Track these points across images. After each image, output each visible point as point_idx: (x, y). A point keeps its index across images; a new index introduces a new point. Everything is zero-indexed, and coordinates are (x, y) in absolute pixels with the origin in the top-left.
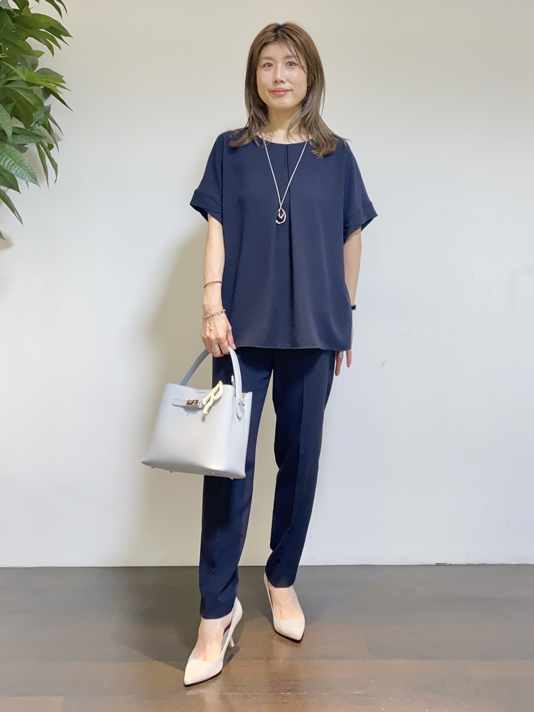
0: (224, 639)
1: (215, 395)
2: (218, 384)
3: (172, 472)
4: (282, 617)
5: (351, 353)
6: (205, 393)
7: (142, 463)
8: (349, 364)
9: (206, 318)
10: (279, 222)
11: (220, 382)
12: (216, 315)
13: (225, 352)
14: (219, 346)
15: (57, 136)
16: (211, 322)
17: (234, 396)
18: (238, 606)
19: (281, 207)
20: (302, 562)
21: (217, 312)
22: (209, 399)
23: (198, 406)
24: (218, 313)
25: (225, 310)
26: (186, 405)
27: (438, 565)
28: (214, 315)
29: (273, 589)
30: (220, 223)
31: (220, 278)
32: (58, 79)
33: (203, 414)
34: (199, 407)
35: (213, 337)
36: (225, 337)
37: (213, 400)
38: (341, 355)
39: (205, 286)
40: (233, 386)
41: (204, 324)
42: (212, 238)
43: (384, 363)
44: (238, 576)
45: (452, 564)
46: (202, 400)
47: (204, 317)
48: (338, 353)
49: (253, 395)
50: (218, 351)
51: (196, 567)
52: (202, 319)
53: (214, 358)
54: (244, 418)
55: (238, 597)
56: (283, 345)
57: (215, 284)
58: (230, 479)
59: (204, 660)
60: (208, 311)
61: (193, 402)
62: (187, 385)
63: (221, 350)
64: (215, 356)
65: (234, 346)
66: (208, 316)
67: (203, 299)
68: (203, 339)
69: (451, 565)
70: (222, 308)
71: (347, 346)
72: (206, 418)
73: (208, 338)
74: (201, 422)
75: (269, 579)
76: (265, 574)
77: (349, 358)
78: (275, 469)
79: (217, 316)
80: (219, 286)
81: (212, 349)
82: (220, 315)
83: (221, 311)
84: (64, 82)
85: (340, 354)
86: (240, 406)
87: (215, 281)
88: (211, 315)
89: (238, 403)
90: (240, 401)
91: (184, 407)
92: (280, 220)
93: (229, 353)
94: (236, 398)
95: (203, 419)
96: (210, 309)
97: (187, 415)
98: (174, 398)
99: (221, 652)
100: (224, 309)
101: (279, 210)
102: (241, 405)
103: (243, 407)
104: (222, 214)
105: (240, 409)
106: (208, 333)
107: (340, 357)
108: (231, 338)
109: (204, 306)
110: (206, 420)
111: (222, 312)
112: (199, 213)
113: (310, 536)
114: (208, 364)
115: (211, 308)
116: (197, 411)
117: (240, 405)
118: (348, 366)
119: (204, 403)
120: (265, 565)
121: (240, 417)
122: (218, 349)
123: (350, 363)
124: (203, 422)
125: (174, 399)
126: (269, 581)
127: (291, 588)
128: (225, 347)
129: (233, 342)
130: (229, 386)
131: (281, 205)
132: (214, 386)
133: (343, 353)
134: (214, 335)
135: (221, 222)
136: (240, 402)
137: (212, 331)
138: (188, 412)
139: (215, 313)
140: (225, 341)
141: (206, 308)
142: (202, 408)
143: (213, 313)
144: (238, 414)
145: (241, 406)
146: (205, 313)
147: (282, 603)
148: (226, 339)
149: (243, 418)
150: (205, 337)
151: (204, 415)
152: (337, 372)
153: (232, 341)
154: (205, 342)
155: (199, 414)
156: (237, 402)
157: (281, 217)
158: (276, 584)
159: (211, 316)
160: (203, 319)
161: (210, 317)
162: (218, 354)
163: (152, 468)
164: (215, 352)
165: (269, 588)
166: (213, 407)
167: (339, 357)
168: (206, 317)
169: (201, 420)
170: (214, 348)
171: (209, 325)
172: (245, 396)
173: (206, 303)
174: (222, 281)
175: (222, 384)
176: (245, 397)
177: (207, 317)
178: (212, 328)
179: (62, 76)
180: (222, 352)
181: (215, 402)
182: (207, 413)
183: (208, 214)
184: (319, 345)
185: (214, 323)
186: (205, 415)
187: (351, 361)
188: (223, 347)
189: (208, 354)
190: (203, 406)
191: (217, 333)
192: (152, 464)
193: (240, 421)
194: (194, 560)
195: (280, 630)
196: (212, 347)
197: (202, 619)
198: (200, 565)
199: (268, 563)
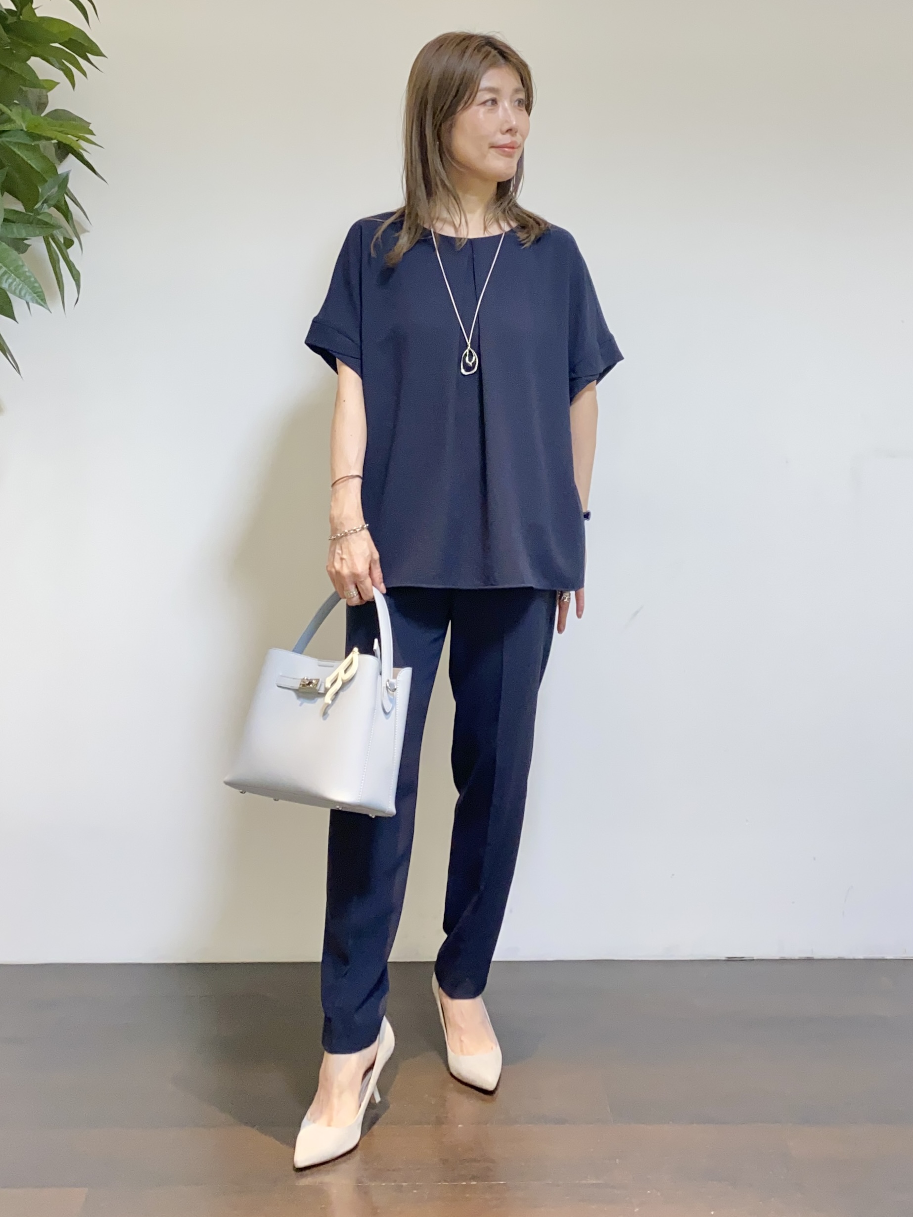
0: (364, 1088)
1: (346, 671)
3: (278, 800)
4: (462, 1051)
5: (583, 594)
6: (332, 667)
7: (224, 784)
8: (579, 612)
9: (334, 539)
10: (466, 371)
11: (356, 649)
12: (351, 534)
13: (366, 598)
14: (357, 587)
16: (343, 546)
17: (379, 674)
18: (387, 1031)
19: (469, 346)
21: (355, 528)
22: (335, 679)
23: (319, 690)
24: (355, 530)
25: (368, 525)
26: (300, 687)
28: (349, 534)
29: (448, 1001)
30: (360, 376)
31: (358, 470)
33: (326, 704)
34: (320, 692)
35: (346, 571)
36: (367, 572)
37: (342, 680)
38: (566, 597)
39: (334, 484)
40: (377, 657)
41: (332, 549)
42: (344, 401)
44: (387, 980)
45: (754, 958)
46: (325, 680)
47: (333, 537)
48: (562, 595)
49: (413, 671)
50: (355, 595)
52: (329, 539)
53: (348, 606)
54: (396, 712)
55: (386, 1017)
56: (470, 582)
57: (350, 480)
58: (371, 818)
59: (329, 1125)
60: (339, 528)
61: (310, 683)
62: (303, 652)
63: (359, 593)
64: (350, 604)
65: (383, 587)
66: (339, 535)
67: (331, 506)
68: (330, 573)
69: (753, 960)
70: (363, 521)
71: (576, 583)
72: (330, 712)
73: (338, 573)
74: (321, 719)
75: (441, 985)
76: (434, 976)
77: (580, 602)
79: (354, 536)
80: (356, 484)
81: (345, 592)
82: (358, 533)
83: (361, 526)
85: (565, 595)
86: (388, 691)
87: (350, 475)
88: (343, 534)
89: (385, 686)
90: (387, 683)
91: (296, 691)
93: (374, 598)
94: (381, 677)
95: (325, 714)
96: (342, 524)
97: (301, 705)
98: (281, 674)
99: (358, 1111)
100: (366, 523)
101: (467, 352)
102: (390, 690)
103: (395, 693)
104: (361, 359)
105: (388, 696)
106: (337, 565)
107: (564, 600)
108: (378, 573)
109: (332, 520)
110: (329, 715)
111: (363, 528)
112: (319, 357)
114: (339, 619)
115: (344, 522)
116: (316, 699)
117: (389, 690)
118: (579, 616)
119: (328, 685)
120: (435, 959)
121: (387, 711)
122: (354, 593)
123: (582, 611)
124: (324, 720)
125: (282, 676)
126: (440, 988)
127: (479, 1000)
128: (367, 589)
129: (382, 580)
130: (370, 658)
131: (468, 343)
132: (346, 655)
133: (570, 594)
134: (348, 568)
135: (359, 372)
136: (388, 685)
137: (344, 561)
138: (302, 700)
139: (350, 531)
140: (366, 579)
141: (336, 521)
142: (324, 695)
143: (346, 531)
144: (384, 703)
145: (391, 692)
146: (334, 530)
147: (463, 1026)
148: (368, 575)
149: (393, 713)
150: (333, 570)
151: (325, 706)
152: (560, 626)
153: (380, 578)
154: (333, 580)
155: (320, 703)
156: (383, 685)
157: (470, 364)
158: (453, 992)
159: (343, 536)
160: (330, 541)
161: (341, 537)
162: (355, 601)
163: (242, 792)
164: (350, 597)
165: (441, 1001)
166: (341, 694)
167: (562, 600)
168: (335, 537)
169: (322, 714)
170: (347, 591)
171: (340, 552)
172: (399, 674)
173: (335, 512)
174: (362, 476)
175: (358, 653)
176: (398, 677)
177: (337, 538)
178: (344, 556)
180: (361, 597)
181: (345, 684)
182: (330, 702)
183: (337, 360)
184: (530, 579)
185: (348, 548)
186: (328, 706)
187: (583, 607)
188: (363, 590)
189: (341, 599)
190: (327, 690)
191: (353, 564)
192: (242, 786)
193: (387, 718)
194: (314, 951)
195: (459, 1074)
196: (345, 589)
197: (326, 1053)
198: (323, 961)
199: (440, 956)
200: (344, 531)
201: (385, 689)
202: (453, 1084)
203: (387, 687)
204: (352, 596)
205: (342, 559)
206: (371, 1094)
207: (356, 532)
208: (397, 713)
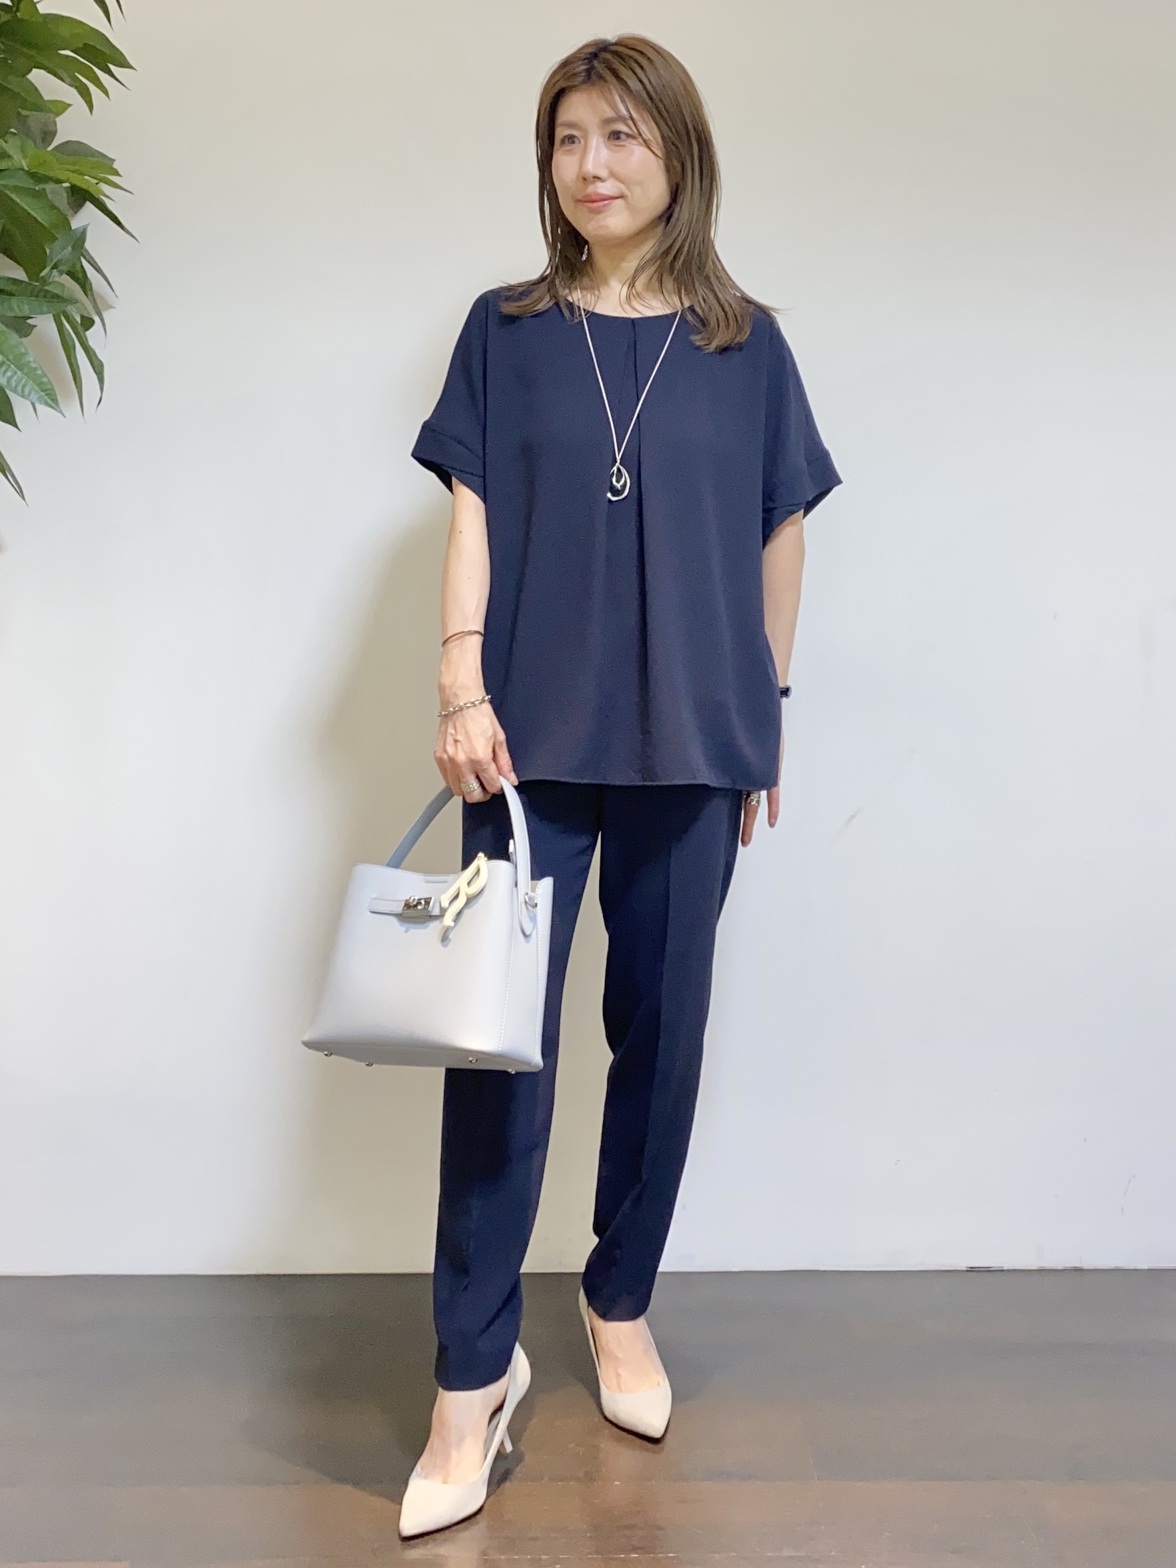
0: (491, 1436)
1: (469, 884)
2: (477, 859)
3: (372, 1065)
4: (619, 1387)
5: (778, 795)
6: (446, 882)
7: (302, 1046)
8: (772, 818)
9: (445, 715)
10: (614, 495)
12: (468, 707)
13: (493, 790)
14: (478, 777)
15: (102, 298)
16: (458, 724)
17: (514, 885)
18: (521, 1361)
19: (619, 461)
20: (668, 1263)
21: (473, 700)
22: (456, 894)
23: (432, 912)
24: (473, 703)
25: (490, 697)
26: (403, 910)
27: (972, 1270)
28: (465, 708)
29: (600, 1324)
30: (482, 499)
31: (478, 624)
32: (104, 166)
33: (443, 927)
34: (433, 914)
35: (461, 757)
36: (492, 756)
37: (466, 894)
38: (755, 799)
39: (445, 642)
40: (513, 863)
41: (443, 729)
42: (461, 532)
43: (853, 817)
45: (1005, 1268)
46: (439, 899)
47: (443, 713)
48: (748, 796)
50: (476, 788)
51: (427, 1275)
52: (439, 716)
53: (465, 802)
54: (537, 935)
55: (520, 1343)
56: (623, 776)
57: (468, 637)
59: (445, 1482)
60: (451, 700)
61: (419, 903)
62: (404, 863)
63: (482, 784)
64: (469, 800)
65: (513, 776)
66: (452, 709)
67: (441, 671)
68: (440, 761)
69: (1003, 1271)
70: (484, 693)
71: (768, 779)
72: (451, 936)
73: (452, 760)
74: (439, 945)
75: (590, 1303)
76: (582, 1292)
77: (774, 806)
78: (606, 1057)
79: (472, 710)
80: (476, 643)
81: (462, 785)
82: (478, 707)
83: (481, 698)
84: (117, 173)
85: (754, 796)
86: (527, 908)
87: (466, 630)
88: (457, 709)
89: (523, 901)
90: (526, 897)
91: (398, 916)
92: (616, 492)
93: (502, 789)
94: (517, 890)
95: (445, 938)
96: (456, 695)
97: (406, 932)
98: (374, 896)
99: (483, 1464)
100: (487, 694)
101: (615, 469)
102: (530, 905)
103: (535, 909)
104: (484, 477)
105: (529, 915)
106: (450, 750)
107: (752, 803)
108: (504, 757)
109: (441, 689)
110: (450, 940)
111: (483, 701)
112: (433, 475)
113: (684, 1207)
114: (453, 816)
115: (459, 692)
116: (427, 924)
117: (528, 905)
118: (772, 825)
119: (445, 904)
120: (583, 1270)
121: (528, 934)
122: (475, 785)
123: (776, 818)
124: (445, 946)
125: (374, 899)
126: (591, 1307)
127: (641, 1322)
128: (492, 779)
129: (511, 768)
130: (503, 864)
131: (618, 458)
132: (466, 863)
133: (760, 796)
134: (466, 753)
135: (482, 495)
136: (527, 900)
137: (459, 745)
138: (407, 925)
139: (466, 704)
140: (489, 765)
141: (447, 691)
142: (441, 916)
143: (462, 704)
144: (524, 926)
145: (531, 909)
146: (445, 703)
147: (620, 1355)
148: (491, 761)
149: (534, 932)
150: (445, 757)
151: (445, 929)
152: (746, 838)
153: (509, 766)
154: (443, 771)
155: (434, 928)
156: (521, 899)
157: (619, 486)
158: (606, 1314)
159: (458, 710)
160: (440, 718)
161: (455, 712)
162: (477, 795)
163: (326, 1055)
164: (468, 790)
165: (590, 1322)
166: (466, 911)
167: (750, 803)
168: (447, 713)
169: (440, 939)
170: (465, 783)
171: (453, 731)
172: (538, 886)
173: (447, 680)
174: (483, 632)
176: (537, 889)
177: (449, 714)
178: (459, 738)
179: (114, 160)
180: (485, 791)
181: (470, 900)
182: (452, 924)
183: (453, 477)
184: (706, 776)
185: (464, 727)
186: (448, 930)
187: (777, 813)
188: (486, 780)
189: (453, 795)
190: (443, 911)
191: (472, 748)
192: (326, 1047)
193: (528, 942)
194: (423, 1259)
195: (615, 1416)
196: (462, 780)
197: (440, 1389)
198: (434, 1272)
199: (588, 1266)
200: (459, 705)
201: (524, 904)
202: (608, 1430)
203: (526, 902)
204: (472, 789)
205: (456, 741)
206: (500, 1441)
207: (475, 706)
208: (539, 936)
